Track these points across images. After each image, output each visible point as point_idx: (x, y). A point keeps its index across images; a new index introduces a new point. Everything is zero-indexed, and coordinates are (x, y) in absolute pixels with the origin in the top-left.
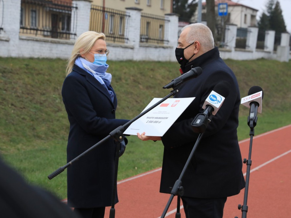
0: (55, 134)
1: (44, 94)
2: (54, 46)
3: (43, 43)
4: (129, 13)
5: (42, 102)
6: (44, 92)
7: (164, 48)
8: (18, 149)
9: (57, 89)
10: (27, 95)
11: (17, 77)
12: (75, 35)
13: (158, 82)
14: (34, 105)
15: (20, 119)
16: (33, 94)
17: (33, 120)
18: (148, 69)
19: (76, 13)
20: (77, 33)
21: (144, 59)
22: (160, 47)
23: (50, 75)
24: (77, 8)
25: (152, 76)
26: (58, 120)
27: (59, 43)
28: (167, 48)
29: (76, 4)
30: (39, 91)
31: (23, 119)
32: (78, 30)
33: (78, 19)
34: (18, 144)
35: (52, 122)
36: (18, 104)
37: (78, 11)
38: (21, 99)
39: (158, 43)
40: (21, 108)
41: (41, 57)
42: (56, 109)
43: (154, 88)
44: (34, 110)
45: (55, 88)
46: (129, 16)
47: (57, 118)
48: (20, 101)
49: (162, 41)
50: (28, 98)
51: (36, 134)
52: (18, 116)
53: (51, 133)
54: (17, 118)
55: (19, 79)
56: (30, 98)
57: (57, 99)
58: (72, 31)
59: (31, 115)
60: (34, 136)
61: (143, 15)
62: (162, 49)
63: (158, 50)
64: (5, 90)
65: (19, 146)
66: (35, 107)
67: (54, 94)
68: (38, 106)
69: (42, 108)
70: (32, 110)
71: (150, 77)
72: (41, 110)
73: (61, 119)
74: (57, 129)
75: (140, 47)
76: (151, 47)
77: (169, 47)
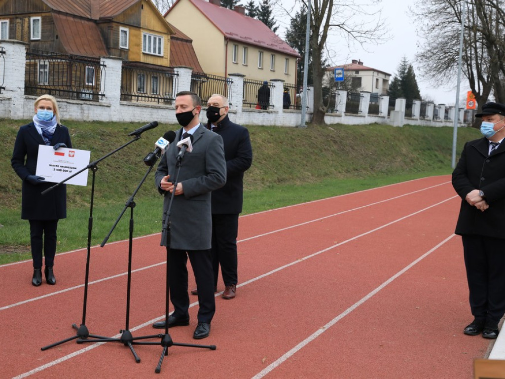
0: (147, 192)
1: (140, 155)
3: (144, 108)
4: (232, 79)
5: (137, 163)
6: (140, 153)
7: (268, 112)
8: (108, 204)
10: (123, 156)
11: (115, 139)
14: (129, 165)
15: (114, 178)
16: (129, 155)
17: (126, 179)
19: (177, 80)
23: (147, 138)
24: (178, 75)
28: (272, 112)
30: (136, 152)
31: (117, 177)
33: (179, 85)
34: (109, 199)
36: (113, 165)
37: (179, 78)
38: (117, 160)
40: (116, 168)
41: (141, 122)
44: (128, 170)
46: (232, 82)
48: (116, 161)
50: (123, 159)
51: (127, 191)
52: (112, 175)
54: (111, 176)
55: (117, 142)
56: (126, 159)
59: (124, 175)
60: (126, 193)
61: (247, 81)
62: (266, 114)
63: (262, 115)
64: (103, 151)
65: (110, 202)
66: (129, 167)
68: (133, 166)
69: (136, 168)
70: (126, 170)
72: (135, 170)
74: (149, 187)
75: (243, 111)
76: (254, 112)
77: (274, 112)
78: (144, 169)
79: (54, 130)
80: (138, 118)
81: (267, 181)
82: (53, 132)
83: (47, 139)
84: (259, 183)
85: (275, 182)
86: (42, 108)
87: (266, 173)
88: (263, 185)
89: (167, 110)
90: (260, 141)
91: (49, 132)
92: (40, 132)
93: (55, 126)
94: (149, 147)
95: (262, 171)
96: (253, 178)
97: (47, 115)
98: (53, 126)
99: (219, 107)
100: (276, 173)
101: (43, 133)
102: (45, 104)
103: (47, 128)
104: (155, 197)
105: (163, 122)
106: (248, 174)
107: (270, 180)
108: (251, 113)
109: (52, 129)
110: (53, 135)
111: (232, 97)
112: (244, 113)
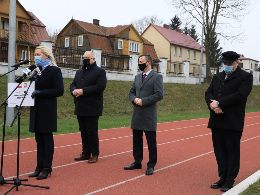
0: (107, 113)
1: (106, 96)
2: (119, 75)
3: (113, 73)
4: (161, 60)
7: (180, 77)
9: (114, 94)
12: (131, 70)
13: (172, 92)
18: (168, 86)
19: (131, 60)
20: (132, 69)
21: (169, 82)
22: (178, 76)
23: (112, 87)
24: (131, 58)
25: (169, 90)
26: (110, 107)
27: (121, 74)
28: (183, 77)
29: (131, 56)
32: (132, 68)
33: (132, 63)
35: (107, 108)
37: (132, 59)
39: (178, 75)
41: (111, 80)
42: (111, 103)
43: (169, 95)
45: (113, 93)
46: (161, 62)
47: (110, 106)
49: (180, 74)
53: (105, 113)
57: (112, 98)
58: (129, 69)
61: (168, 61)
62: (179, 78)
63: (177, 78)
67: (112, 96)
71: (168, 90)
73: (112, 107)
75: (167, 76)
76: (173, 76)
77: (184, 77)
78: (107, 102)
80: (110, 78)
81: (174, 110)
84: (170, 111)
85: (179, 111)
87: (174, 106)
88: (171, 112)
89: (125, 75)
90: (174, 91)
94: (112, 92)
95: (172, 105)
96: (167, 108)
99: (89, 59)
100: (180, 106)
104: (110, 116)
105: (123, 81)
106: (165, 106)
107: (176, 109)
108: (171, 77)
111: (161, 69)
112: (167, 77)
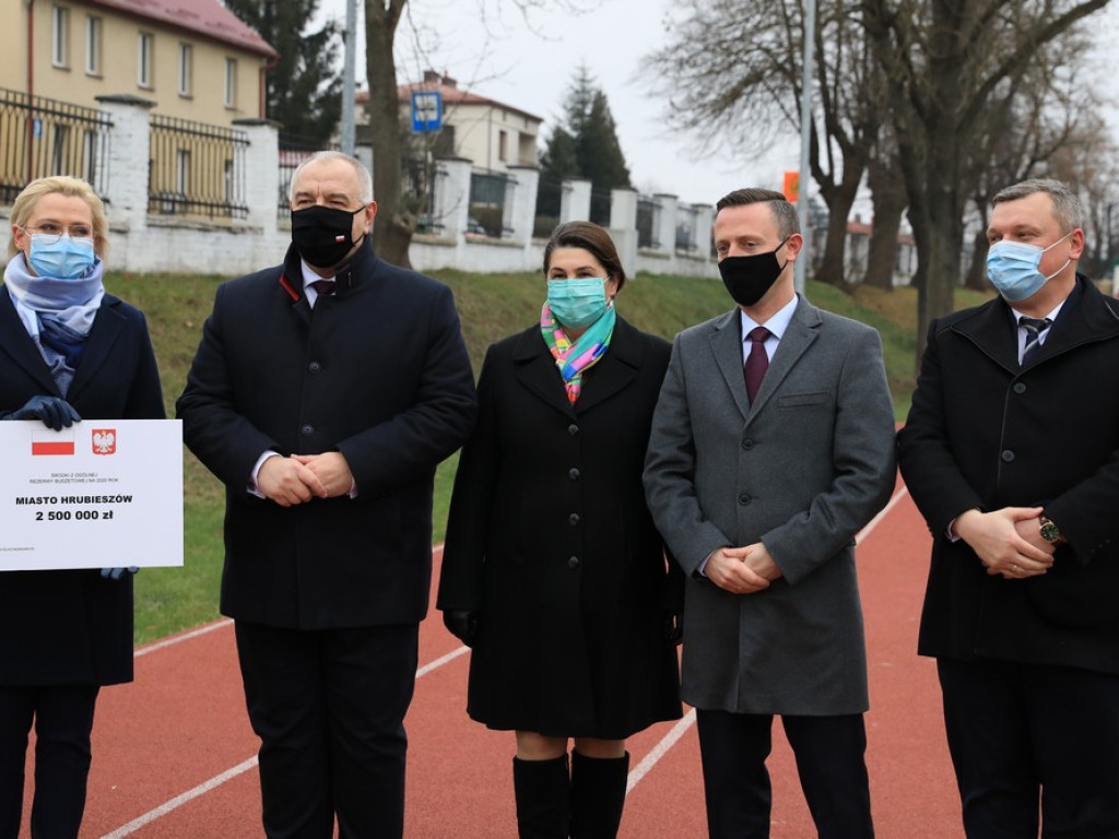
4: (109, 115)
7: (229, 230)
18: (177, 300)
21: (164, 268)
22: (218, 228)
25: (190, 324)
28: (243, 230)
39: (211, 215)
46: (110, 125)
49: (228, 208)
61: (158, 121)
62: (224, 235)
63: (212, 237)
71: (185, 326)
75: (149, 226)
76: (187, 228)
77: (250, 228)
79: (90, 320)
82: (84, 329)
83: (61, 358)
86: (51, 227)
91: (68, 330)
92: (33, 326)
93: (96, 303)
97: (71, 255)
98: (85, 304)
99: (350, 210)
101: (41, 333)
102: (64, 209)
103: (60, 313)
108: (175, 232)
109: (80, 317)
110: (83, 340)
111: (109, 176)
112: (153, 230)
